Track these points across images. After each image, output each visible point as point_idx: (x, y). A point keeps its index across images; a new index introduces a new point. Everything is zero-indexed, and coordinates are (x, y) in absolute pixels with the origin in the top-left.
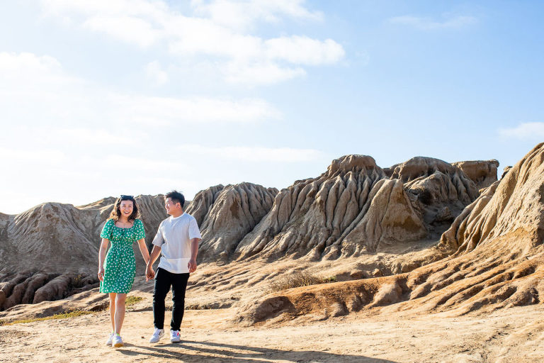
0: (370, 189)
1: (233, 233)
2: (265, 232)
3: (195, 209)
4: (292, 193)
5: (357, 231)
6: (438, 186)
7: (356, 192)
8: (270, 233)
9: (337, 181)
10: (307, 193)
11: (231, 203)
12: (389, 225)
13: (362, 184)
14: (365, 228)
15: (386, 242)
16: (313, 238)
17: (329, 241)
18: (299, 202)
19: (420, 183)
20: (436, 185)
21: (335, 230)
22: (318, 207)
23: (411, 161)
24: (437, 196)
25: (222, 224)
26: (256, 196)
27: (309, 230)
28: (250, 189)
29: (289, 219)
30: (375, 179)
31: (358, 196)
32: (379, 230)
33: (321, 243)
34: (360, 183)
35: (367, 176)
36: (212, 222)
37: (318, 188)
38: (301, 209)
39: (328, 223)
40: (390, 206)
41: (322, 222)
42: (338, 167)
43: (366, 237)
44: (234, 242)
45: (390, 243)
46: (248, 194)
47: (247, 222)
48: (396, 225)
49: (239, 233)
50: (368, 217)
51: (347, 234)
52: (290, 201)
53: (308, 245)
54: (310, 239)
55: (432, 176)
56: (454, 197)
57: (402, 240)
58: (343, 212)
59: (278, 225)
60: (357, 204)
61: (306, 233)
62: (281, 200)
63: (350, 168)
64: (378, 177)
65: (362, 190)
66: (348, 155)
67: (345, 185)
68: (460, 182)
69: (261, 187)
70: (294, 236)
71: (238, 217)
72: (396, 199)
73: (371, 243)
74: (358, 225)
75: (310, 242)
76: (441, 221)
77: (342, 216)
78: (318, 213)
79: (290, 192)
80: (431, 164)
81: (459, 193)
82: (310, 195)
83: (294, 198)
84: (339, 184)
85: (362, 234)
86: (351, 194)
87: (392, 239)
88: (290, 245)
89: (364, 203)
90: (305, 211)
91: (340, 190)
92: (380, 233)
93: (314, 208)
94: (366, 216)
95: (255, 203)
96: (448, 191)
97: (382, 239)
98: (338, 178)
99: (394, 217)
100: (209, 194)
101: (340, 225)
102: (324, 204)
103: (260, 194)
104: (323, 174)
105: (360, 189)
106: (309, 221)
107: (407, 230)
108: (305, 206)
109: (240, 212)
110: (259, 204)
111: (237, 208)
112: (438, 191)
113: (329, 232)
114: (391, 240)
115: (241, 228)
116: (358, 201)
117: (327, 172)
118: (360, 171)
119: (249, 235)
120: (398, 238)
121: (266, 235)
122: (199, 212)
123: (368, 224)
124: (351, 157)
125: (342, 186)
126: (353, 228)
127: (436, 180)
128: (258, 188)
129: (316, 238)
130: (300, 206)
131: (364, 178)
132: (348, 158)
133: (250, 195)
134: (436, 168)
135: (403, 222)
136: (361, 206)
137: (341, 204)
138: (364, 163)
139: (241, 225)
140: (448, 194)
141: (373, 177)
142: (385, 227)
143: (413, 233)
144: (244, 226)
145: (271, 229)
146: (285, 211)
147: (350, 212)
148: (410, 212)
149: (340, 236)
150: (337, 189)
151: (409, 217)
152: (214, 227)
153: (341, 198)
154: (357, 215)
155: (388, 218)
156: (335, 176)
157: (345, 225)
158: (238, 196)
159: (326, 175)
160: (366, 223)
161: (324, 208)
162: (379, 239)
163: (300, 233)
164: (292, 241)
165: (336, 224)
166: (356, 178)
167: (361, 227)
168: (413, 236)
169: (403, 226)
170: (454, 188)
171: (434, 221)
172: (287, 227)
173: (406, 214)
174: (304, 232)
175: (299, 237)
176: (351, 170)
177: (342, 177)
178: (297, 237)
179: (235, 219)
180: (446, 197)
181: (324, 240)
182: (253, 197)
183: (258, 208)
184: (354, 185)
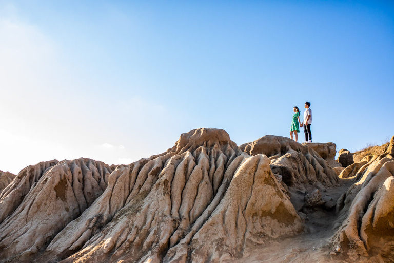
0: (225, 166)
1: (53, 219)
2: (90, 221)
3: (15, 187)
4: (131, 171)
5: (213, 224)
6: (295, 165)
7: (209, 171)
8: (96, 222)
9: (186, 157)
10: (150, 170)
11: (57, 181)
12: (255, 214)
13: (216, 161)
14: (224, 218)
15: (254, 240)
16: (152, 233)
17: (174, 238)
18: (139, 182)
19: (277, 162)
20: (293, 164)
21: (183, 221)
22: (161, 188)
23: (263, 139)
24: (296, 176)
25: (41, 208)
26: (93, 174)
27: (149, 220)
28: (88, 165)
29: (125, 202)
30: (230, 155)
31: (211, 175)
32: (243, 221)
33: (163, 241)
34: (213, 160)
35: (221, 151)
36: (28, 206)
37: (163, 164)
38: (141, 190)
39: (174, 210)
40: (256, 188)
41: (167, 208)
42: (188, 142)
43: (226, 231)
44: (50, 234)
45: (261, 241)
46: (83, 171)
47: (76, 205)
48: (266, 214)
49: (61, 220)
50: (227, 204)
51: (200, 227)
52: (128, 180)
53: (145, 244)
54: (148, 233)
55: (288, 154)
56: (313, 177)
57: (275, 236)
58: (194, 196)
59: (110, 211)
60: (210, 185)
61: (144, 224)
62: (117, 178)
63: (201, 142)
64: (234, 153)
65: (216, 168)
66: (198, 128)
67: (196, 162)
68: (316, 162)
69: (103, 163)
70: (127, 230)
71: (64, 199)
72: (263, 179)
73: (233, 241)
74: (214, 215)
75: (148, 240)
76: (312, 208)
77: (192, 201)
78: (161, 197)
79: (128, 169)
80: (284, 142)
81: (318, 173)
82: (153, 174)
83: (134, 176)
84: (188, 161)
85: (220, 227)
86: (203, 173)
87: (261, 235)
88: (118, 245)
89: (220, 184)
90: (146, 193)
91: (190, 168)
92: (244, 226)
93: (157, 189)
94: (223, 201)
95: (91, 181)
96: (306, 170)
97: (248, 235)
98: (188, 153)
99: (261, 204)
100: (35, 171)
101: (189, 213)
102: (169, 184)
103: (99, 171)
104: (170, 150)
105: (213, 166)
106: (149, 207)
107: (279, 221)
108: (146, 186)
109: (69, 193)
110: (95, 183)
111: (66, 188)
112: (296, 171)
113: (176, 223)
114: (261, 237)
115: (65, 212)
116: (212, 181)
117: (175, 147)
118: (213, 146)
119: (73, 223)
120: (269, 233)
121: (91, 225)
122: (19, 191)
123: (227, 213)
124: (202, 131)
125: (192, 163)
126: (207, 219)
127: (292, 158)
128: (98, 164)
129: (157, 233)
130: (140, 187)
131: (218, 154)
132: (199, 131)
133: (86, 172)
134: (288, 146)
135: (274, 210)
136: (215, 188)
137: (191, 185)
138: (217, 137)
139: (67, 209)
140: (306, 174)
141: (228, 153)
142: (251, 218)
143: (287, 225)
144: (71, 210)
145: (100, 217)
146: (120, 192)
147: (203, 195)
148: (282, 197)
149: (190, 230)
150: (186, 166)
151: (281, 204)
152: (30, 213)
153: (191, 178)
154: (211, 200)
155: (253, 205)
156: (183, 151)
157: (197, 213)
158: (69, 173)
159: (173, 151)
160: (225, 211)
161: (169, 189)
162: (244, 235)
163: (135, 224)
164: (123, 238)
165: (184, 211)
166: (209, 154)
167: (218, 217)
168: (288, 230)
169: (273, 216)
170: (312, 167)
171: (304, 207)
172: (120, 215)
173: (277, 199)
174: (141, 223)
175: (134, 231)
176: (203, 145)
177: (192, 152)
178: (130, 230)
179: (60, 201)
180: (305, 177)
181: (167, 235)
182: (89, 175)
183: (93, 187)
184: (207, 161)
